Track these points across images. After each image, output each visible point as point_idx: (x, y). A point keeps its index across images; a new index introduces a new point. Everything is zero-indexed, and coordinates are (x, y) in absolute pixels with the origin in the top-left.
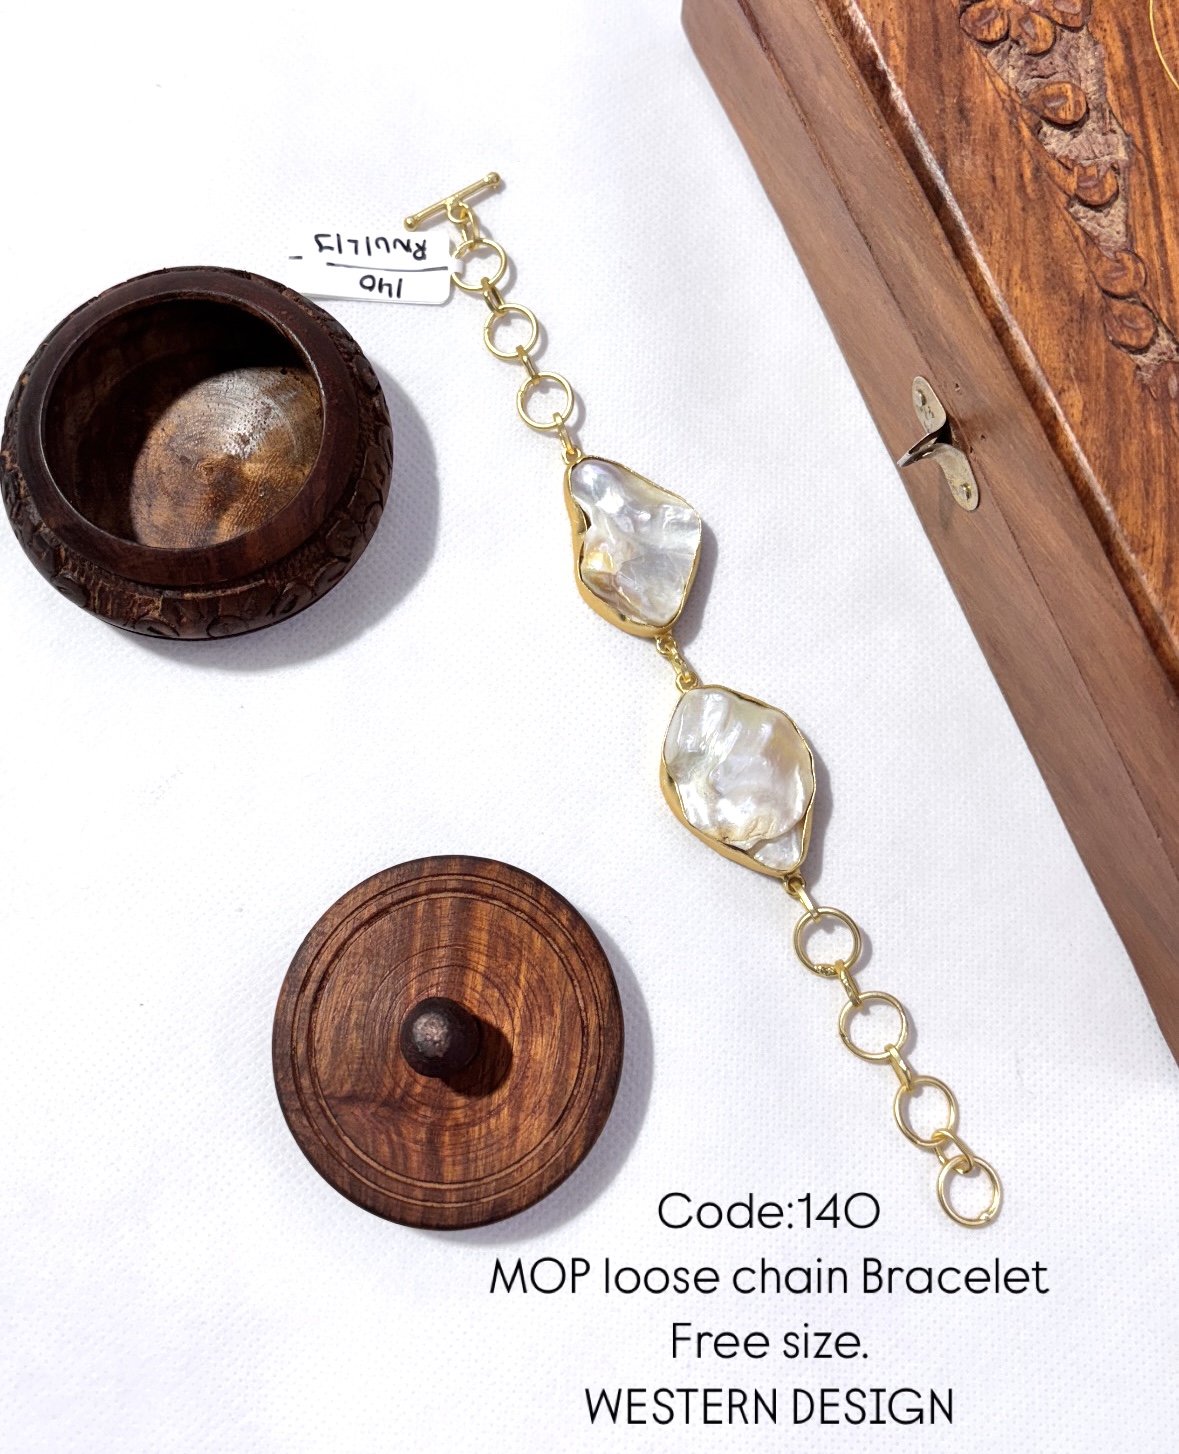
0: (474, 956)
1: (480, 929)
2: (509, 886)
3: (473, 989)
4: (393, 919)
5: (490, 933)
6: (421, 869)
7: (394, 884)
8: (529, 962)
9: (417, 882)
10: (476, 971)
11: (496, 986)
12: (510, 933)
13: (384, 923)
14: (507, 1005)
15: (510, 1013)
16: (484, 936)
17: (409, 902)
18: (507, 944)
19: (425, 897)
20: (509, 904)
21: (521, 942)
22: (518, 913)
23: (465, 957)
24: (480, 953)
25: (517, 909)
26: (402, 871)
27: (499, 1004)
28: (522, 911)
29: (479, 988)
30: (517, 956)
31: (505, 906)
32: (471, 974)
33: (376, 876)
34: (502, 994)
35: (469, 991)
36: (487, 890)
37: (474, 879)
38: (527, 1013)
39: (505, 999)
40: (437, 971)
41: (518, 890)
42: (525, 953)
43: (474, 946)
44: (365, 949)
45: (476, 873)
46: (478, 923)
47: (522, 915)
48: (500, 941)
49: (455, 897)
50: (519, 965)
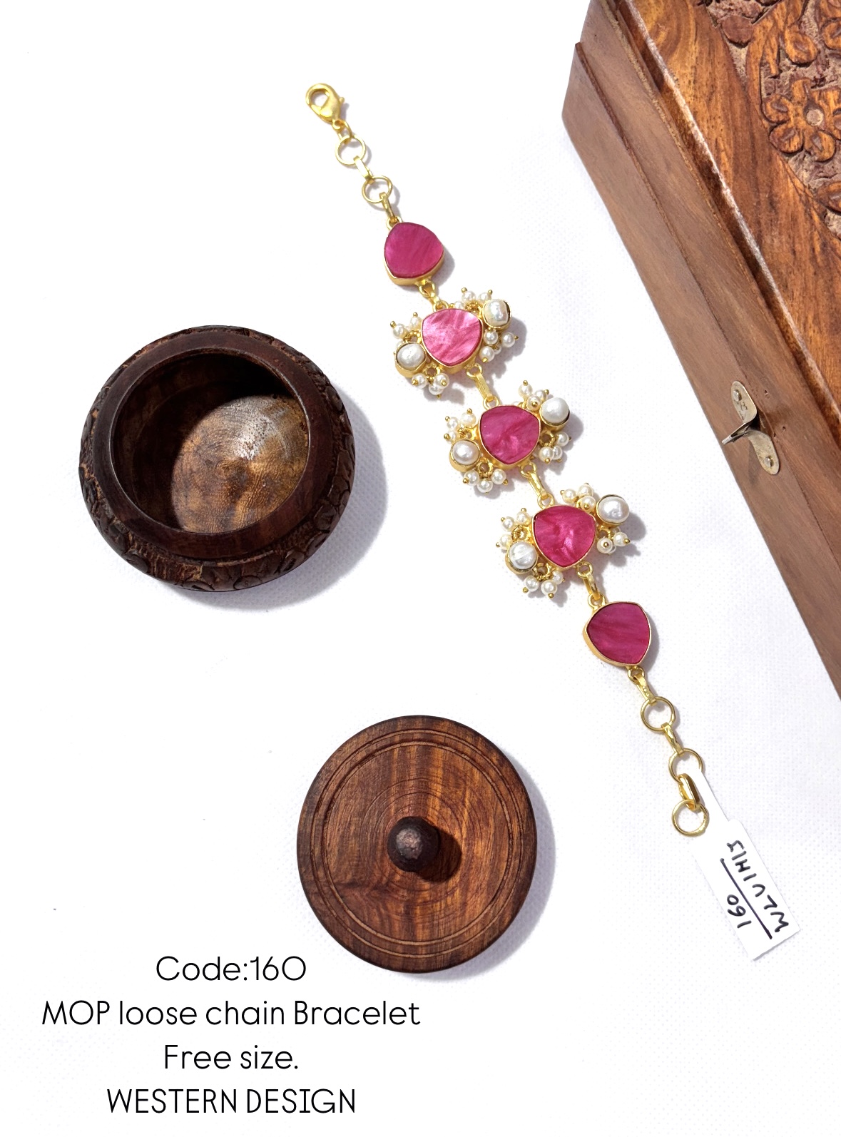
0: (435, 786)
1: (438, 768)
2: (456, 737)
3: (434, 808)
4: (378, 761)
5: (444, 769)
6: (396, 726)
7: (377, 736)
8: (472, 790)
9: (393, 734)
10: (435, 796)
11: (449, 806)
12: (458, 770)
13: (372, 764)
14: (457, 819)
15: (459, 825)
16: (440, 772)
17: (388, 749)
18: (456, 777)
19: (399, 745)
20: (456, 750)
21: (465, 775)
22: (463, 755)
23: (427, 787)
24: (437, 783)
25: (462, 753)
26: (383, 728)
27: (451, 819)
28: (466, 754)
29: (438, 808)
30: (463, 785)
31: (454, 751)
32: (431, 798)
33: (364, 731)
34: (453, 812)
35: (431, 810)
36: (442, 740)
37: (432, 732)
38: (471, 824)
39: (455, 816)
40: (409, 796)
41: (462, 739)
42: (468, 783)
43: (433, 778)
44: (360, 782)
45: (433, 728)
46: (436, 763)
47: (465, 757)
48: (451, 775)
49: (419, 745)
50: (464, 791)
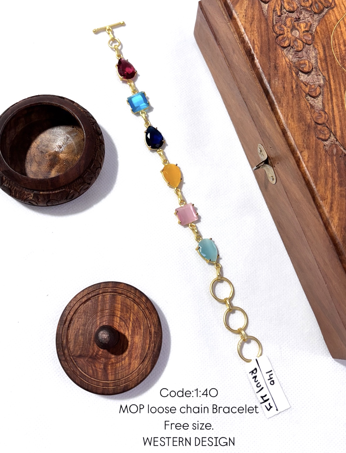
0: (117, 312)
1: (118, 304)
2: (127, 290)
4: (92, 301)
5: (121, 304)
6: (100, 286)
7: (92, 291)
8: (133, 313)
9: (99, 290)
10: (117, 317)
11: (124, 321)
12: (128, 305)
13: (89, 303)
14: (127, 326)
15: (128, 329)
16: (120, 306)
17: (97, 296)
18: (127, 308)
19: (101, 295)
20: (127, 296)
21: (131, 307)
22: (130, 298)
23: (114, 313)
25: (129, 297)
26: (94, 287)
27: (124, 326)
28: (131, 298)
29: (118, 322)
30: (130, 312)
31: (126, 296)
32: (116, 317)
33: (86, 289)
34: (125, 323)
35: (115, 323)
36: (120, 292)
37: (116, 288)
38: (133, 329)
39: (126, 325)
40: (105, 317)
41: (130, 291)
42: (132, 310)
43: (117, 309)
44: (84, 311)
45: (117, 287)
46: (118, 302)
47: (131, 299)
48: (124, 307)
49: (110, 294)
50: (130, 314)
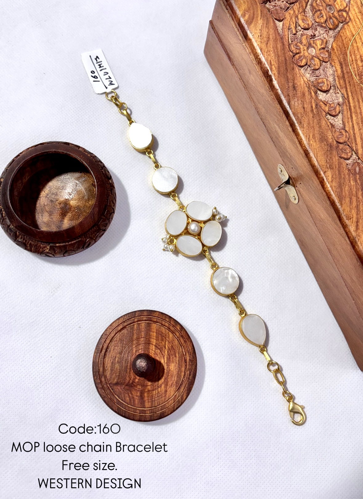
0: (152, 340)
1: (154, 332)
2: (162, 318)
3: (152, 350)
4: (128, 330)
6: (135, 314)
7: (127, 319)
8: (168, 341)
9: (134, 318)
10: (153, 345)
11: (159, 349)
12: (163, 333)
13: (125, 331)
14: (162, 354)
15: (163, 357)
16: (155, 334)
17: (132, 324)
18: (162, 336)
19: (137, 323)
20: (162, 324)
21: (166, 335)
22: (165, 327)
23: (149, 341)
24: (154, 339)
25: (164, 326)
26: (129, 315)
27: (160, 354)
28: (166, 326)
29: (154, 350)
30: (165, 340)
31: (161, 325)
32: (151, 345)
33: (122, 317)
34: (161, 351)
35: (151, 350)
36: (155, 320)
37: (151, 317)
38: (168, 357)
39: (162, 353)
40: (141, 345)
41: (164, 320)
42: (167, 339)
43: (152, 337)
44: (120, 339)
45: (151, 315)
46: (153, 330)
47: (166, 327)
48: (160, 336)
49: (146, 323)
50: (166, 342)
